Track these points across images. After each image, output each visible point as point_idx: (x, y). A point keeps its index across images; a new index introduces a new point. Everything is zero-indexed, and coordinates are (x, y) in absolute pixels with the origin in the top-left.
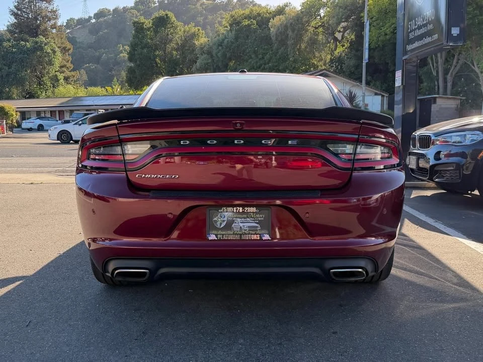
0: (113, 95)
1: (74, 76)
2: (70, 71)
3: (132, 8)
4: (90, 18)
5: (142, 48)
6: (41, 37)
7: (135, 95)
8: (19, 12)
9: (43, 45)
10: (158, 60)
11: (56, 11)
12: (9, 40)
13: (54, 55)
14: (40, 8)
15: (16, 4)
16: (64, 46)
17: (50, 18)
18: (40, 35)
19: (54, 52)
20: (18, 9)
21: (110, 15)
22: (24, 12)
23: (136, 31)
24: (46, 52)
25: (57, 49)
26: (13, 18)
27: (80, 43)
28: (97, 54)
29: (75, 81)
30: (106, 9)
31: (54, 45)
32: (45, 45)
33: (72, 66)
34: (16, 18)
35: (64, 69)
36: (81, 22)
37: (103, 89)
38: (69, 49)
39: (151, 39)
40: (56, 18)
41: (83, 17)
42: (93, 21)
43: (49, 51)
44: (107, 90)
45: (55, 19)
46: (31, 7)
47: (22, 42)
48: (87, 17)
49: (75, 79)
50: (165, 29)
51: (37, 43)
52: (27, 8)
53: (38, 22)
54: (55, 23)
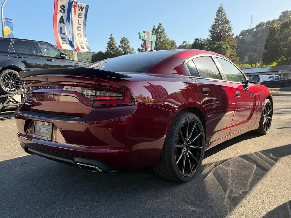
0: (255, 68)
1: (237, 60)
2: (235, 57)
3: (278, 20)
4: (254, 28)
5: (272, 41)
6: (222, 41)
7: (267, 67)
8: (213, 30)
9: (222, 45)
10: (282, 47)
11: (231, 27)
12: (207, 45)
13: (227, 49)
14: (223, 27)
15: (212, 26)
16: (233, 44)
17: (227, 31)
18: (222, 40)
19: (227, 48)
20: (213, 29)
21: (264, 25)
22: (216, 30)
23: (271, 32)
24: (223, 49)
25: (229, 47)
26: (210, 33)
27: (246, 42)
28: (255, 47)
29: (237, 62)
30: (263, 23)
31: (227, 45)
32: (223, 45)
33: (236, 55)
34: (211, 33)
35: (232, 56)
36: (248, 31)
37: (250, 65)
38: (235, 46)
39: (278, 36)
40: (231, 31)
41: (250, 28)
42: (255, 30)
43: (225, 48)
44: (252, 65)
45: (229, 31)
46: (219, 27)
47: (212, 45)
48: (252, 28)
49: (237, 61)
50: (288, 29)
51: (219, 44)
52: (217, 28)
53: (222, 34)
54: (229, 34)
